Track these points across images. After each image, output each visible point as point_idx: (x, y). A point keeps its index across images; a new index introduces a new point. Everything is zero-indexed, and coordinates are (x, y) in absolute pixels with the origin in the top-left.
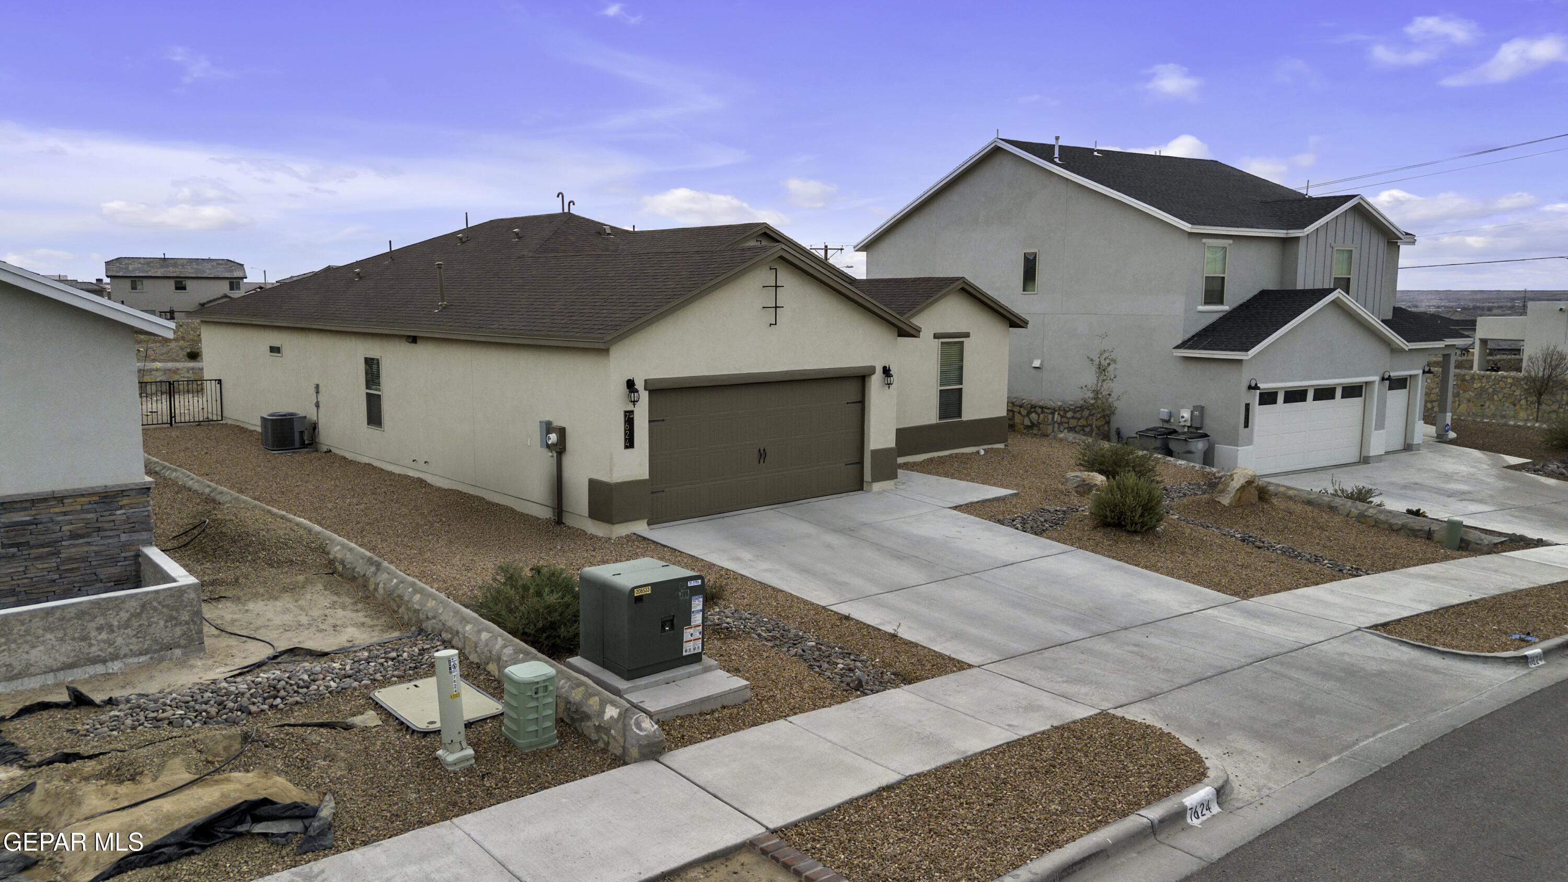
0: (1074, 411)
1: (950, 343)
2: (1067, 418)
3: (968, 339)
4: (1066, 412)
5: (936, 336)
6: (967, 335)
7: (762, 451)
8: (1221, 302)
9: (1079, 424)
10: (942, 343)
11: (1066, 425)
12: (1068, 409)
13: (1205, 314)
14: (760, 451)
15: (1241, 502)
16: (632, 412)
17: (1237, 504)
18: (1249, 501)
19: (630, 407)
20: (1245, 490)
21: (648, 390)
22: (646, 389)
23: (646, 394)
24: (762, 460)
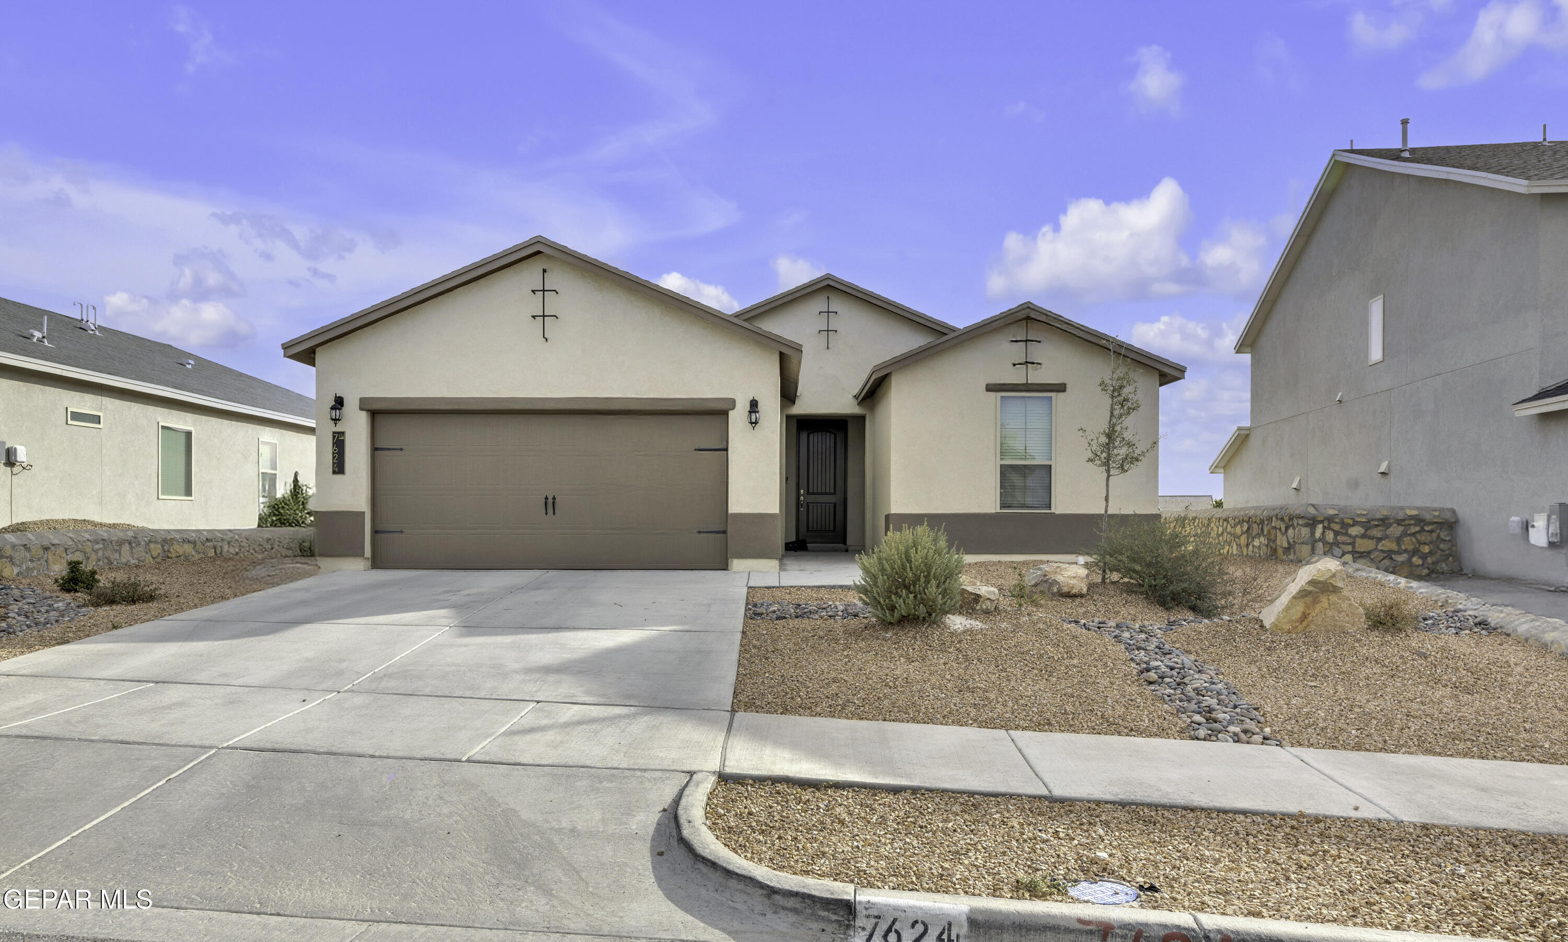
0: (1367, 525)
2: (1350, 536)
4: (1345, 526)
5: (992, 386)
7: (550, 500)
9: (1379, 547)
11: (1350, 548)
12: (1351, 522)
14: (546, 498)
15: (1308, 625)
16: (343, 433)
17: (1297, 627)
18: (1335, 626)
19: (339, 429)
20: (1319, 602)
21: (368, 411)
22: (361, 409)
23: (363, 414)
24: (550, 511)
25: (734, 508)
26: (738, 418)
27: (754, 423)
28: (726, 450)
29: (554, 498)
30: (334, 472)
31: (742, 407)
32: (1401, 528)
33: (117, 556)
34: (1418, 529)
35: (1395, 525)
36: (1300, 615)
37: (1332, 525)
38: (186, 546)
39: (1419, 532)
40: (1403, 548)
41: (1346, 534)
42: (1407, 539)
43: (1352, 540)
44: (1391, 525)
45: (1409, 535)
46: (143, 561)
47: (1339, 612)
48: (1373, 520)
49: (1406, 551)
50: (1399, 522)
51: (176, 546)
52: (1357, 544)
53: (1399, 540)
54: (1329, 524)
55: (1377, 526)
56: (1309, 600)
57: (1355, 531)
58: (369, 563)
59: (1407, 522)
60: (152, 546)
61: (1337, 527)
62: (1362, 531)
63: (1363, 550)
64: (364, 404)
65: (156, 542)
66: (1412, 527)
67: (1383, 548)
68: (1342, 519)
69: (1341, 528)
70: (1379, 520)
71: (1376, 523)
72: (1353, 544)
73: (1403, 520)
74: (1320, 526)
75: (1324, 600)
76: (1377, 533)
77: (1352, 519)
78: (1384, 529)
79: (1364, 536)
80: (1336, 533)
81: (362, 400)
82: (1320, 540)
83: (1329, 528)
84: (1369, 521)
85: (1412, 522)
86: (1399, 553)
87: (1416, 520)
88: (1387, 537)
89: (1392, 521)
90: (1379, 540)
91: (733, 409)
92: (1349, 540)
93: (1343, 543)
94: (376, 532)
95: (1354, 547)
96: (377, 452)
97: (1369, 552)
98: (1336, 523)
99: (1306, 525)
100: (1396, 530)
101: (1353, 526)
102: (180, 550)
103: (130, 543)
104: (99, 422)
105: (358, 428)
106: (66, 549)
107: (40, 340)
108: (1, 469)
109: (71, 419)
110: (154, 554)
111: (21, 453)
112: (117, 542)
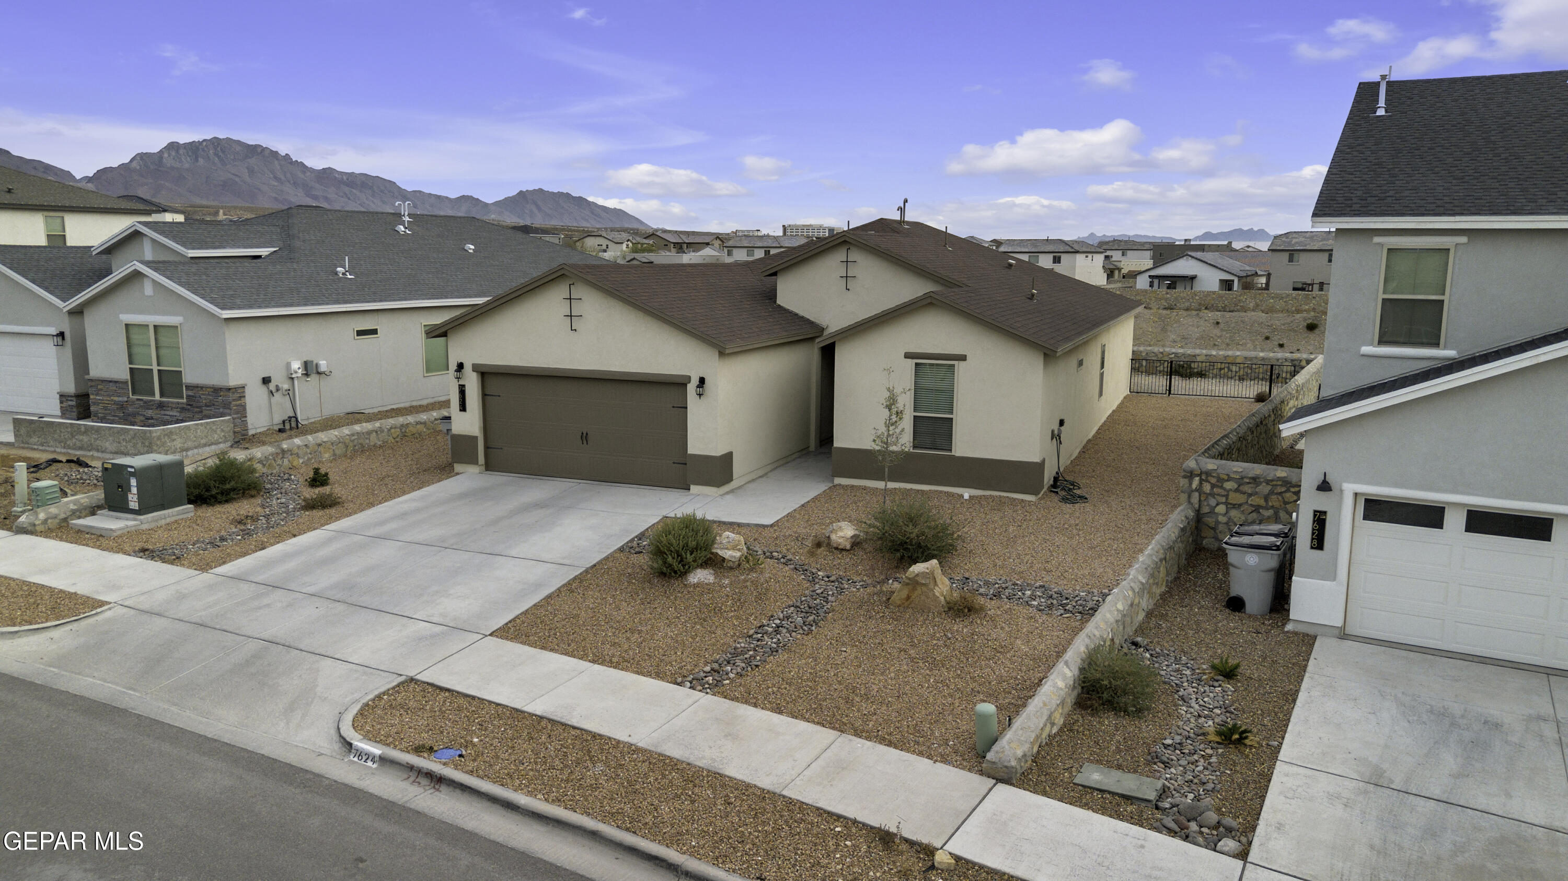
1: (937, 365)
2: (1225, 489)
3: (962, 363)
5: (908, 356)
6: (963, 358)
7: (585, 435)
8: (1435, 343)
9: (1250, 502)
10: (917, 364)
11: (1224, 500)
12: (1226, 477)
13: (1383, 361)
14: (582, 434)
15: (911, 603)
16: (464, 386)
17: (904, 603)
19: (461, 382)
21: (477, 372)
22: (473, 371)
23: (475, 374)
24: (585, 442)
25: (691, 450)
26: (691, 388)
27: (700, 395)
28: (686, 408)
29: (587, 434)
30: (461, 410)
31: (695, 382)
32: (1269, 488)
33: (367, 441)
34: (1283, 489)
35: (1264, 484)
36: (906, 596)
37: (1209, 478)
38: (418, 426)
39: (1285, 492)
40: (1270, 504)
41: (1222, 487)
42: (1274, 497)
43: (1226, 493)
44: (1261, 483)
45: (1277, 494)
46: (386, 442)
47: (927, 598)
48: (1245, 477)
49: (1272, 507)
50: (1268, 482)
51: (411, 428)
52: (1230, 497)
53: (1266, 498)
54: (1207, 477)
55: (1249, 483)
56: (910, 587)
57: (1229, 485)
58: (484, 468)
59: (1275, 483)
60: (393, 431)
61: (1213, 481)
62: (1236, 486)
63: (1235, 502)
64: (475, 368)
65: (395, 428)
66: (1278, 487)
67: (1252, 503)
68: (1218, 474)
69: (1218, 481)
70: (1250, 478)
71: (1248, 481)
72: (1227, 496)
73: (1272, 481)
74: (1197, 479)
76: (1248, 489)
77: (1227, 475)
78: (1255, 486)
79: (1237, 490)
80: (1213, 486)
81: (473, 365)
82: (1196, 490)
83: (1207, 481)
84: (1242, 478)
85: (1279, 483)
86: (1267, 508)
87: (1283, 481)
88: (1256, 493)
89: (1262, 480)
90: (1250, 495)
91: (689, 382)
92: (1224, 493)
93: (1218, 495)
94: (488, 448)
95: (1227, 499)
96: (485, 397)
97: (1240, 505)
98: (1213, 477)
99: (1184, 477)
100: (1264, 489)
101: (1228, 480)
102: (414, 430)
103: (376, 432)
104: (377, 334)
105: (472, 383)
106: (332, 444)
107: (343, 274)
108: (313, 378)
109: (358, 335)
110: (395, 436)
111: (323, 365)
112: (367, 432)
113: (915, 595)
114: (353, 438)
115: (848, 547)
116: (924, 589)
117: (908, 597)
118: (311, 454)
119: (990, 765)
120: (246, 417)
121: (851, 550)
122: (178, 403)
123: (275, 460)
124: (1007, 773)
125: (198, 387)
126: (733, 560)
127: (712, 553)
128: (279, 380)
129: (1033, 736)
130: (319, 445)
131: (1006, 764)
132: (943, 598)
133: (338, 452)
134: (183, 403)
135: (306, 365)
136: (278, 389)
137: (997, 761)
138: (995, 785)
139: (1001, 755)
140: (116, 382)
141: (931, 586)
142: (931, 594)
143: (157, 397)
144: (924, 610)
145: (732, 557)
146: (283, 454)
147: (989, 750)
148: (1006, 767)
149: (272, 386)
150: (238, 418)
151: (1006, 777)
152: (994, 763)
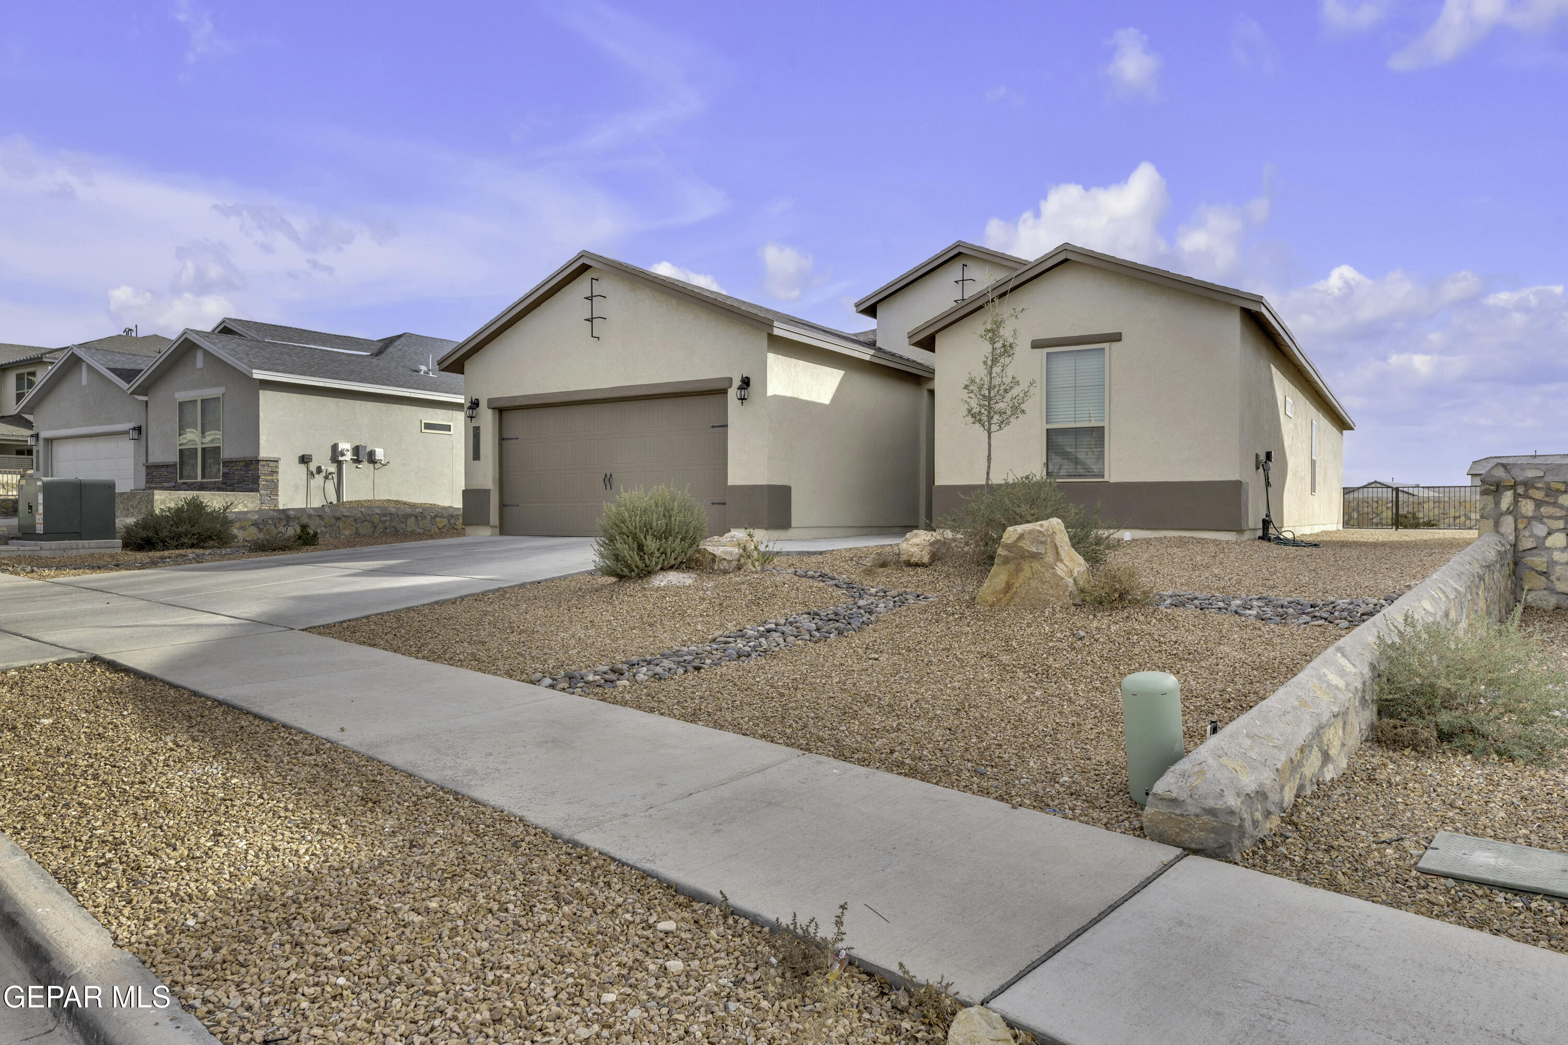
3: (1115, 345)
7: (608, 477)
14: (606, 476)
15: (1012, 598)
16: (479, 429)
17: (1001, 599)
18: (1039, 599)
19: (475, 423)
20: (1022, 570)
21: (494, 409)
22: (489, 408)
23: (490, 411)
24: (608, 487)
25: (733, 480)
26: (733, 393)
27: (744, 403)
28: (726, 426)
30: (475, 459)
31: (737, 383)
33: (404, 526)
36: (1003, 585)
47: (1043, 583)
54: (1526, 490)
56: (1011, 567)
57: (1567, 500)
58: (498, 530)
60: (438, 520)
64: (492, 404)
65: (442, 517)
75: (1026, 566)
81: (490, 401)
83: (1527, 496)
91: (730, 387)
94: (503, 505)
96: (504, 442)
103: (416, 517)
104: (450, 430)
105: (487, 419)
106: (355, 520)
107: (425, 372)
108: (365, 466)
109: (425, 428)
110: (440, 526)
111: (380, 454)
112: (403, 515)
113: (1020, 581)
114: (384, 519)
115: (926, 559)
116: (1036, 565)
117: (1009, 586)
118: (325, 527)
119: (1163, 809)
120: (277, 495)
121: (930, 565)
122: (215, 482)
123: (275, 526)
124: (1214, 830)
125: (231, 462)
126: (728, 557)
127: (698, 551)
128: (322, 459)
129: (1281, 759)
130: (338, 519)
131: (1211, 803)
132: (1071, 580)
133: (362, 531)
134: (218, 482)
135: (356, 450)
136: (319, 470)
137: (1183, 796)
138: (1178, 859)
139: (1195, 781)
140: (167, 466)
141: (1050, 558)
142: (1048, 575)
143: (199, 479)
144: (1037, 605)
145: (726, 553)
146: (288, 521)
147: (1160, 773)
148: (1212, 812)
149: (313, 467)
150: (267, 495)
151: (1211, 841)
152: (1174, 801)
